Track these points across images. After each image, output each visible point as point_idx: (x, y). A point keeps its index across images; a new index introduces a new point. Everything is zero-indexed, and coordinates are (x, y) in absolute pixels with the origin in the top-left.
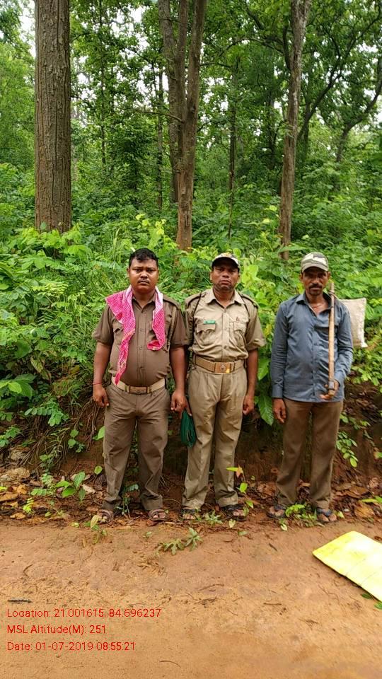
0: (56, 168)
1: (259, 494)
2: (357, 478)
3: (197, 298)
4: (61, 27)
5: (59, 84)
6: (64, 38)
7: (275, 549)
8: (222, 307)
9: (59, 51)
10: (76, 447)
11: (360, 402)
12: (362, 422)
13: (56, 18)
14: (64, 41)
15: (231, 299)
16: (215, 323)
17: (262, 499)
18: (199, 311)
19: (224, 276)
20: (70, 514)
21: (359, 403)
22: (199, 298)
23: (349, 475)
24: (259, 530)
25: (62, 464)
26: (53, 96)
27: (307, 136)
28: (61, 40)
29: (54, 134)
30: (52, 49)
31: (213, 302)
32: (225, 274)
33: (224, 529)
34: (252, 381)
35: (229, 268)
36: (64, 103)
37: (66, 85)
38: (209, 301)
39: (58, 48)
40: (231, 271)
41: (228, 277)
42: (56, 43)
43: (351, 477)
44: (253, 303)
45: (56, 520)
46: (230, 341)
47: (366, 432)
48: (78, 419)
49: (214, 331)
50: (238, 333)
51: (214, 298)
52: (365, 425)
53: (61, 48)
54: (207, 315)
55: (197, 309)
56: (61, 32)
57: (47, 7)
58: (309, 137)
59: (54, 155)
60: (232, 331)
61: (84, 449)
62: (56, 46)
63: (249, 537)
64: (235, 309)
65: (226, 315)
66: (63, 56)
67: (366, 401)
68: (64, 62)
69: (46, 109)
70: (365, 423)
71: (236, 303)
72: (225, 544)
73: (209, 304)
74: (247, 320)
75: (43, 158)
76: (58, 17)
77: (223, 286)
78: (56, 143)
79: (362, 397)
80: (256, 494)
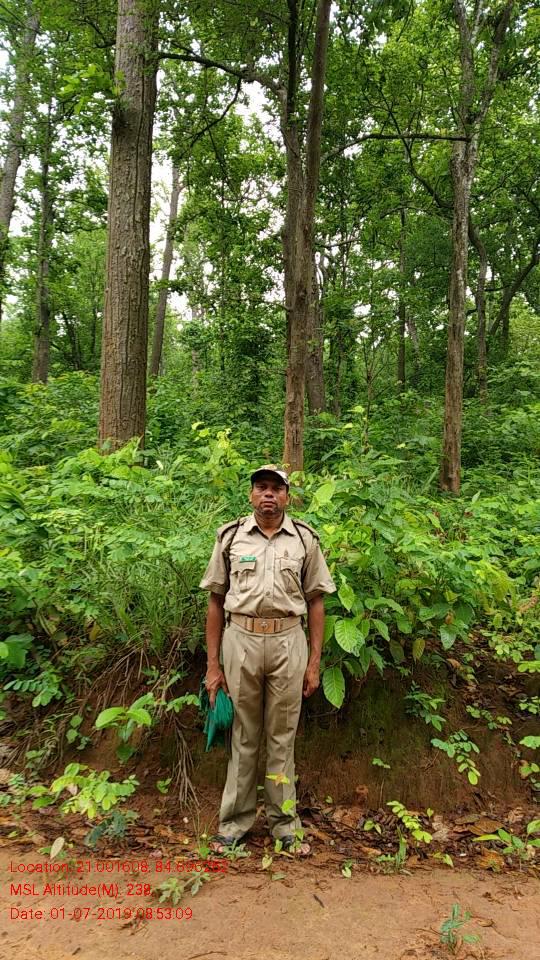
0: (126, 373)
1: (334, 824)
2: (491, 806)
3: (233, 527)
4: (138, 202)
5: (134, 269)
6: (142, 214)
7: (321, 903)
8: (266, 537)
9: (135, 230)
10: (78, 740)
11: (505, 689)
12: (500, 719)
13: (133, 192)
14: (142, 218)
15: (278, 527)
16: (255, 561)
17: (335, 832)
18: (237, 542)
19: (266, 496)
20: (45, 837)
21: (503, 691)
22: (237, 526)
23: (478, 801)
24: (308, 875)
25: (58, 766)
26: (126, 283)
27: (507, 329)
28: (138, 218)
29: (125, 331)
30: (126, 227)
31: (255, 531)
32: (269, 492)
33: (255, 871)
34: (317, 646)
35: (273, 484)
36: (139, 293)
37: (143, 270)
38: (250, 529)
39: (134, 226)
40: (276, 489)
41: (271, 497)
42: (132, 220)
43: (480, 804)
44: (312, 532)
45: (22, 844)
46: (275, 585)
47: (508, 735)
48: (84, 701)
49: (253, 571)
50: (286, 573)
51: (256, 524)
52: (505, 722)
53: (138, 225)
54: (246, 548)
55: (234, 541)
56: (140, 207)
57: (122, 180)
58: (510, 331)
59: (124, 356)
60: (277, 570)
61: (89, 745)
62: (132, 224)
63: (287, 884)
64: (283, 541)
65: (271, 548)
66: (141, 236)
67: (513, 689)
68: (142, 243)
69: (117, 300)
70: (505, 720)
71: (284, 532)
72: (249, 892)
73: (250, 533)
74: (303, 555)
75: (111, 361)
76: (136, 191)
77: (266, 509)
78: (127, 341)
79: (508, 682)
80: (328, 823)
